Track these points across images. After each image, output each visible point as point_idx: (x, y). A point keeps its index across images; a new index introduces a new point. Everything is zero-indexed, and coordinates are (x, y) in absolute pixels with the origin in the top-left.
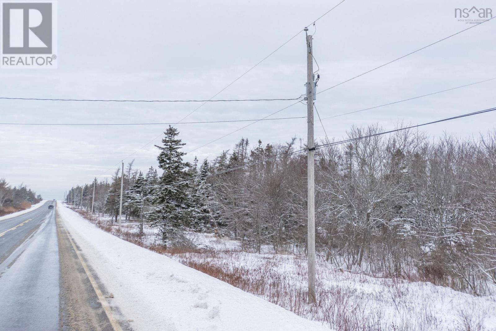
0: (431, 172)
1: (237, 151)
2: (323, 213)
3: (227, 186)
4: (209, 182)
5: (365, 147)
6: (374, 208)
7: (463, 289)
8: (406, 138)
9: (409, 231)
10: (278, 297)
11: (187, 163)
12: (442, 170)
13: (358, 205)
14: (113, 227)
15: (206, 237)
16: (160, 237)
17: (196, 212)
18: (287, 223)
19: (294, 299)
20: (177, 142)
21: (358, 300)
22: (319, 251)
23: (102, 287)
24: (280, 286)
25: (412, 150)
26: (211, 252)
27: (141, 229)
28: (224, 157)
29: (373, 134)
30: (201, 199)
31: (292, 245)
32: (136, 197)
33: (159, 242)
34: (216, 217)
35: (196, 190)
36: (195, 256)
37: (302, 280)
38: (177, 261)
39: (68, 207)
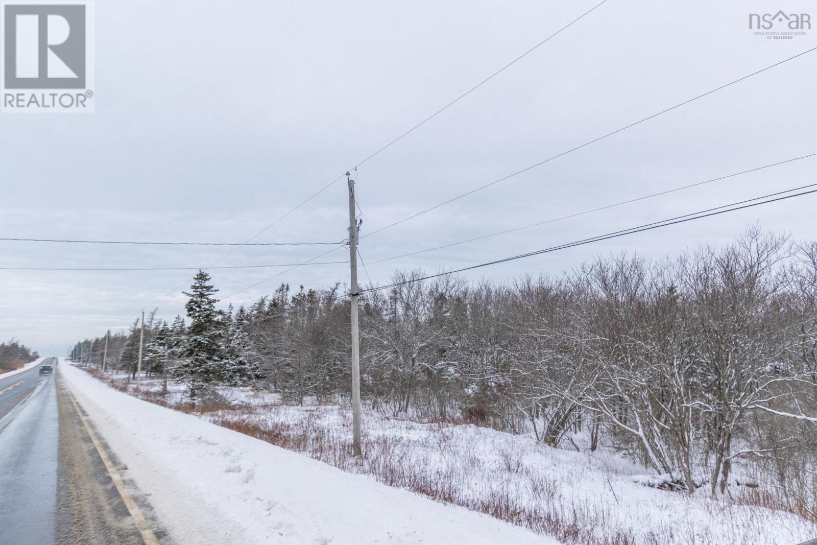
0: (472, 315)
1: (277, 297)
2: (369, 359)
3: (266, 334)
4: (246, 331)
5: (409, 292)
6: (419, 353)
7: (503, 429)
8: (448, 282)
9: (453, 374)
10: (322, 452)
11: (220, 311)
12: (481, 314)
13: (404, 351)
14: (129, 385)
15: (242, 391)
16: (188, 395)
17: (230, 364)
18: (331, 372)
19: (338, 453)
20: (208, 288)
21: (405, 448)
22: (364, 400)
23: (113, 458)
24: (323, 441)
25: (454, 294)
26: (247, 408)
27: (165, 386)
28: (262, 303)
29: (417, 278)
30: (236, 350)
31: (337, 395)
32: (159, 351)
33: (187, 400)
34: (254, 369)
35: (231, 340)
36: (228, 414)
37: (347, 431)
38: (207, 421)
39: (72, 365)
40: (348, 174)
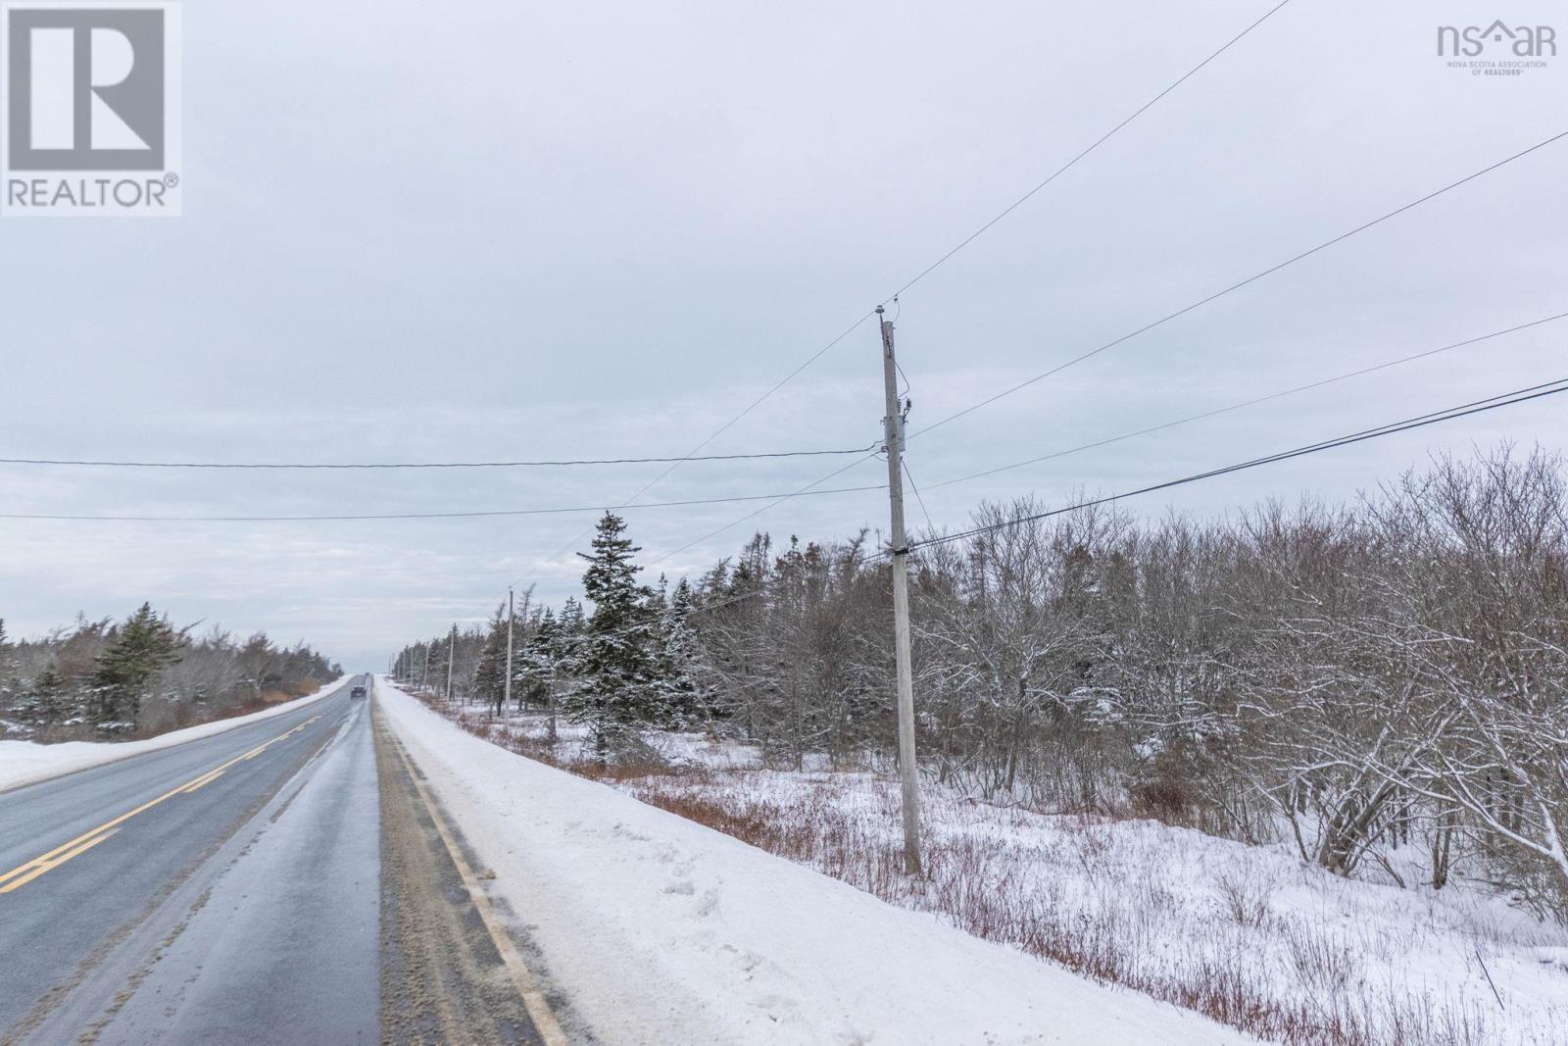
0: (1147, 590)
1: (748, 560)
2: (931, 681)
3: (729, 632)
4: (693, 626)
5: (1010, 544)
6: (1034, 669)
7: (1224, 832)
8: (1092, 522)
9: (1108, 714)
10: (842, 863)
11: (645, 588)
12: (1168, 587)
13: (1002, 664)
14: (492, 726)
15: (689, 740)
16: (592, 745)
17: (665, 688)
18: (856, 705)
19: (875, 866)
20: (623, 545)
21: (1010, 864)
22: (924, 763)
23: (470, 857)
24: (845, 841)
25: (1106, 547)
26: (697, 773)
27: (552, 728)
28: (720, 572)
29: (1026, 516)
30: (675, 662)
31: (868, 752)
32: (541, 662)
33: (591, 755)
34: (708, 698)
35: (665, 643)
36: (666, 783)
37: (892, 825)
38: (628, 794)
39: (397, 688)
40: (880, 311)
